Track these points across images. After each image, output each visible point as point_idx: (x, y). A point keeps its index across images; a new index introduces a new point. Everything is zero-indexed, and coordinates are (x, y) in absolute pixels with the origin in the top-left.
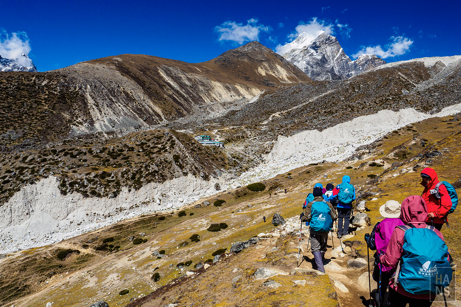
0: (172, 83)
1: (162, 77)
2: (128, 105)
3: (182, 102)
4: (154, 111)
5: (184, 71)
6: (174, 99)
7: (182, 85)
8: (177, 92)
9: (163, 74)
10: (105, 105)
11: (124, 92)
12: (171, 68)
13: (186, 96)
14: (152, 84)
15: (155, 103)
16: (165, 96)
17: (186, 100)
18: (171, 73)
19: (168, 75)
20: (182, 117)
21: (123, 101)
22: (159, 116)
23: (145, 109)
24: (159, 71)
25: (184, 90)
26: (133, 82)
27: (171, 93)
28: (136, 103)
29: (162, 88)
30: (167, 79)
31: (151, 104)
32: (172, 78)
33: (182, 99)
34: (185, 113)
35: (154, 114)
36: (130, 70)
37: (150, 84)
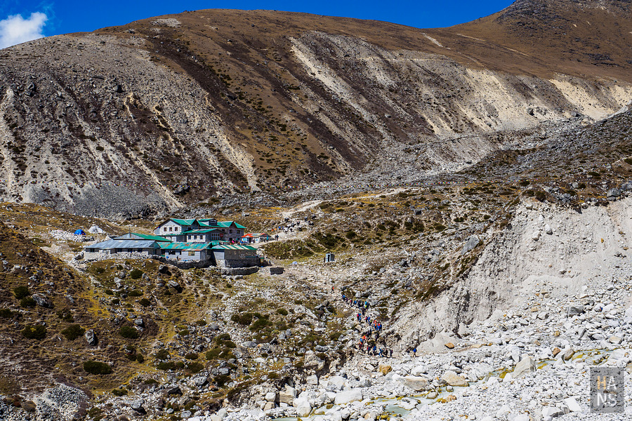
0: (328, 80)
1: (300, 65)
2: (135, 144)
3: (348, 133)
4: (223, 161)
5: (377, 46)
6: (317, 128)
7: (361, 86)
8: (340, 106)
9: (303, 57)
10: (47, 147)
11: (134, 107)
12: (336, 40)
13: (366, 116)
14: (251, 83)
15: (237, 138)
16: (287, 117)
17: (362, 127)
18: (334, 54)
19: (320, 57)
20: (327, 179)
21: (121, 133)
22: (239, 177)
23: (194, 159)
24: (294, 49)
25: (364, 101)
26: (182, 78)
27: (311, 108)
28: (166, 138)
29: (285, 95)
30: (314, 70)
31: (223, 141)
32: (334, 66)
33: (350, 127)
34: (343, 165)
35: (221, 172)
36: (191, 47)
37: (245, 82)
